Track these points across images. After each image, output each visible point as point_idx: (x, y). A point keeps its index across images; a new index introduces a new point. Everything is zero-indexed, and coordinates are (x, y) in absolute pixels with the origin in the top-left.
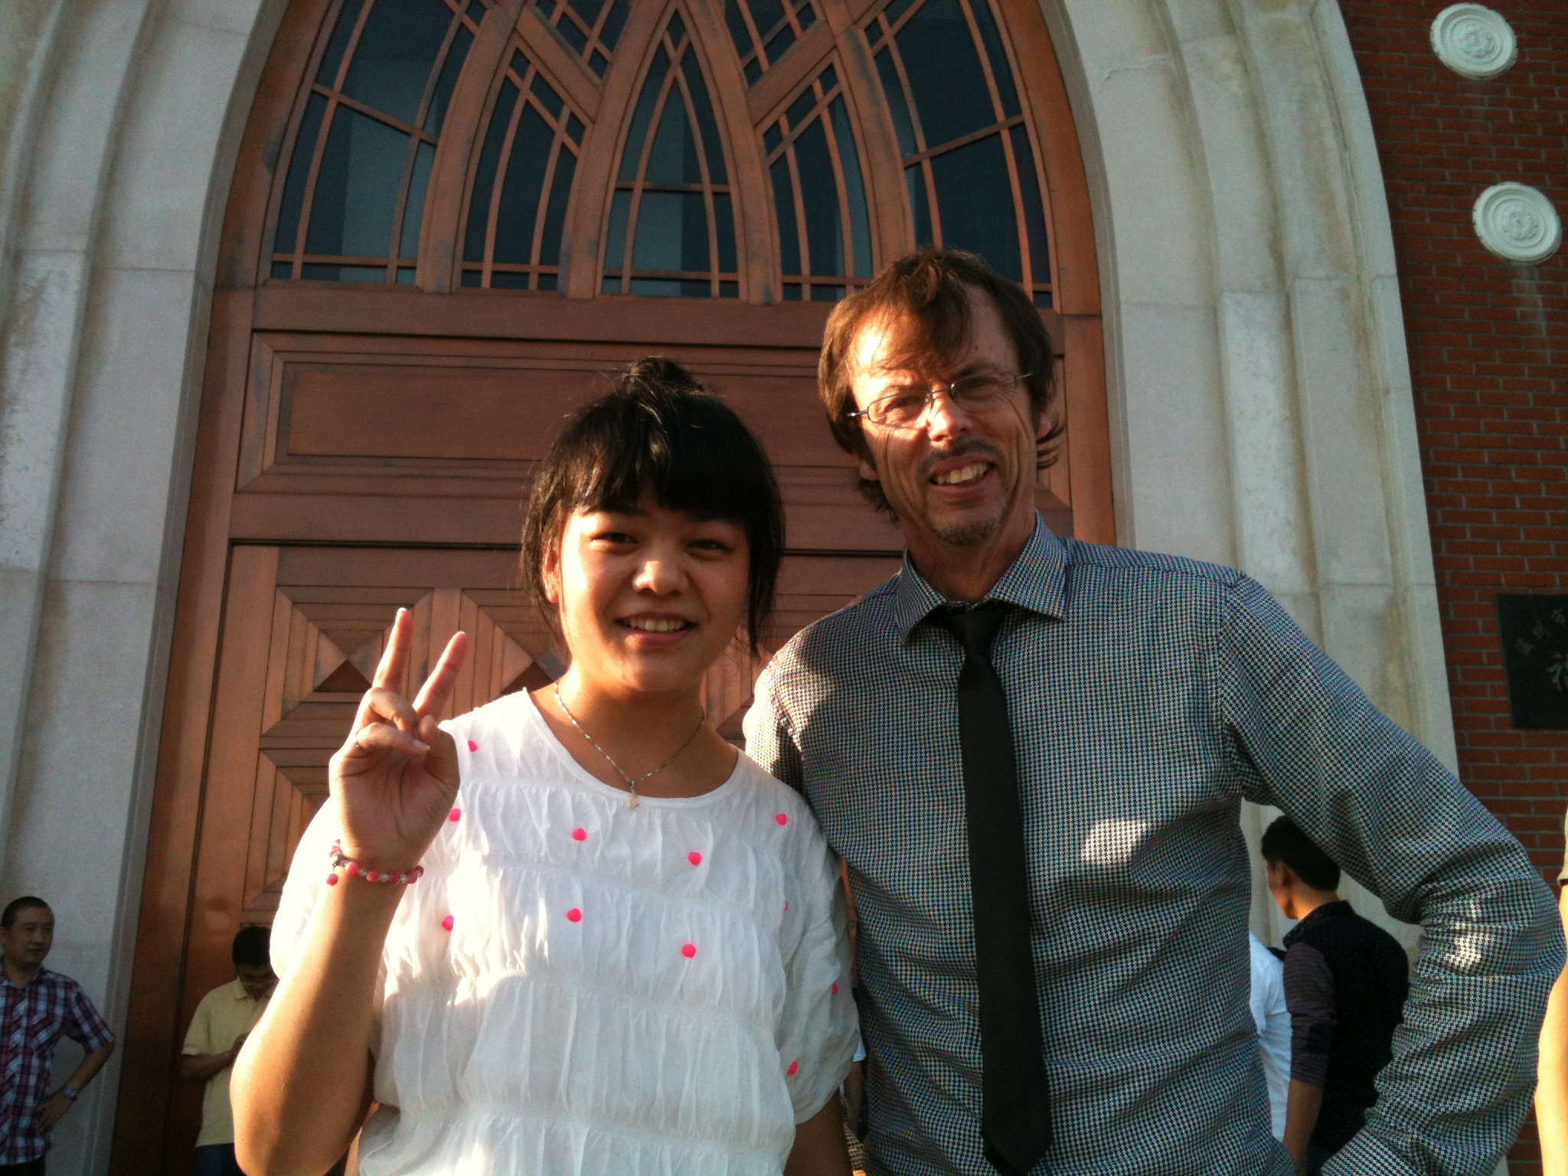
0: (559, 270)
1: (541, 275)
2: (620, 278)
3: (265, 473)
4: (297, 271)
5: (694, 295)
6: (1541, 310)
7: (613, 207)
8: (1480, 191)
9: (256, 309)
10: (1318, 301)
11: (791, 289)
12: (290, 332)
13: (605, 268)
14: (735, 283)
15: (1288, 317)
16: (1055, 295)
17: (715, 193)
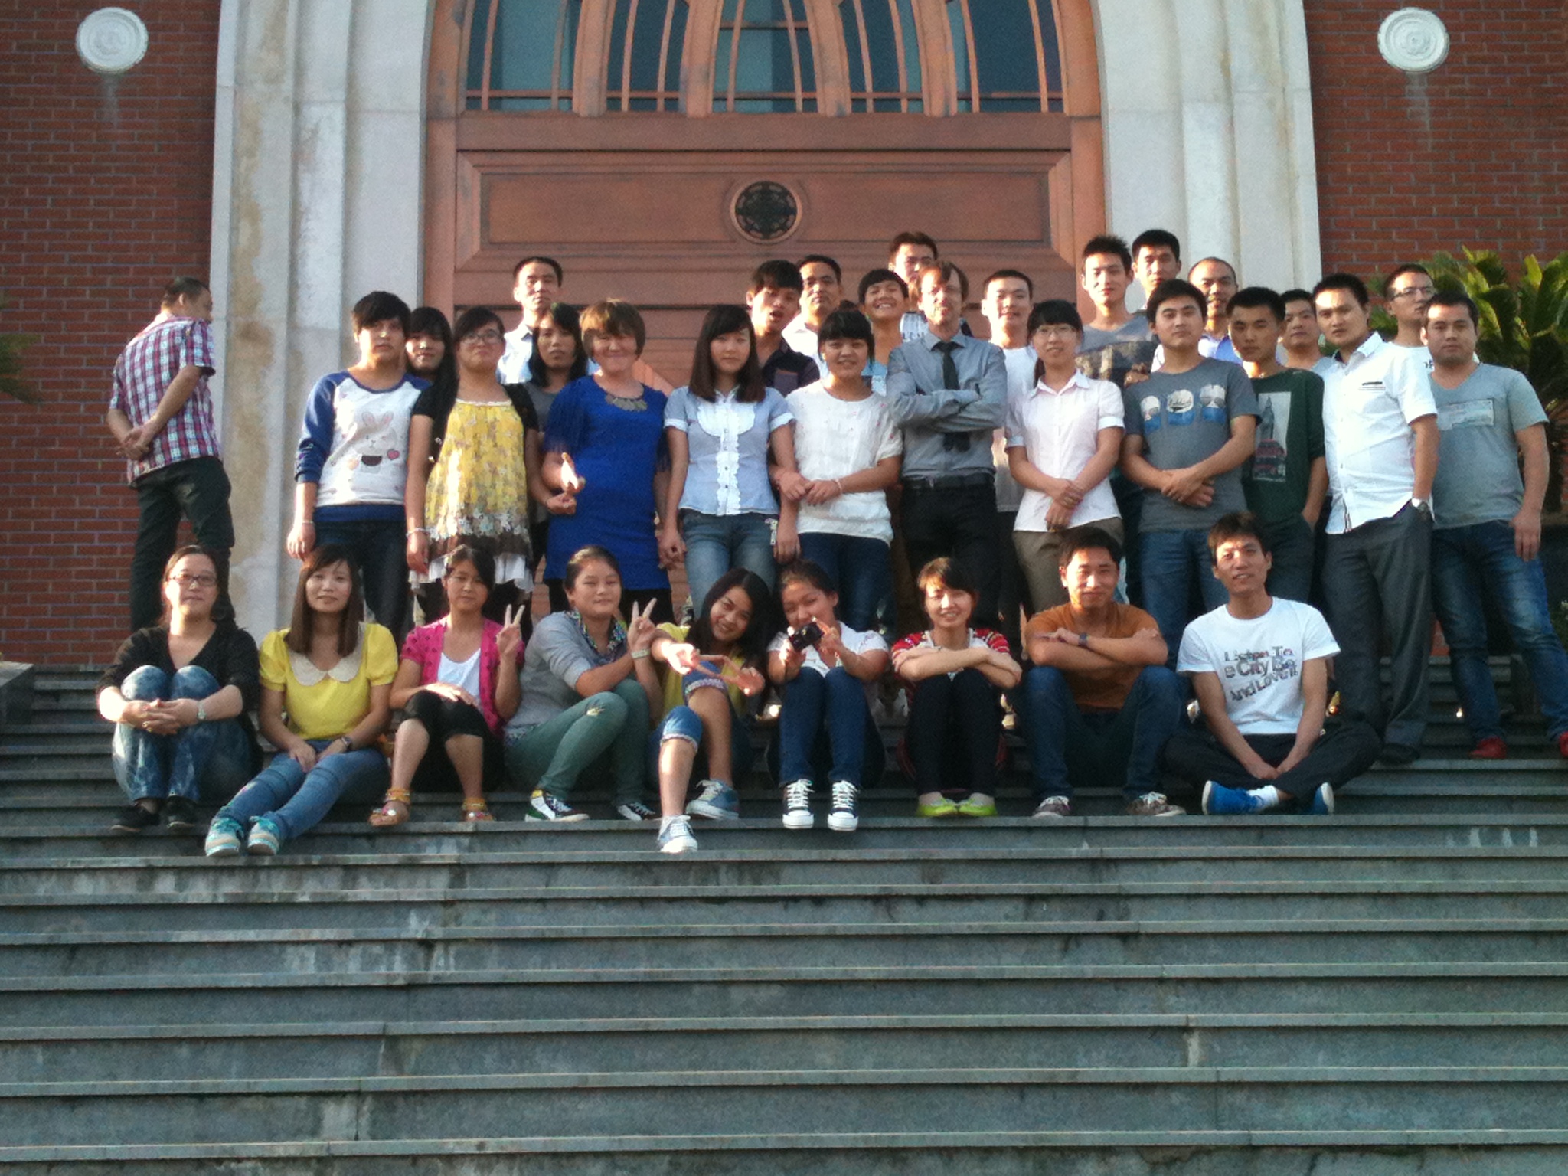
0: (679, 95)
1: (666, 99)
2: (725, 99)
3: (474, 257)
4: (485, 104)
5: (783, 111)
6: (1426, 109)
7: (718, 44)
8: (1385, 16)
9: (458, 133)
10: (1251, 109)
11: (858, 103)
12: (484, 151)
13: (714, 92)
14: (814, 100)
15: (1231, 121)
16: (1065, 101)
17: (796, 29)
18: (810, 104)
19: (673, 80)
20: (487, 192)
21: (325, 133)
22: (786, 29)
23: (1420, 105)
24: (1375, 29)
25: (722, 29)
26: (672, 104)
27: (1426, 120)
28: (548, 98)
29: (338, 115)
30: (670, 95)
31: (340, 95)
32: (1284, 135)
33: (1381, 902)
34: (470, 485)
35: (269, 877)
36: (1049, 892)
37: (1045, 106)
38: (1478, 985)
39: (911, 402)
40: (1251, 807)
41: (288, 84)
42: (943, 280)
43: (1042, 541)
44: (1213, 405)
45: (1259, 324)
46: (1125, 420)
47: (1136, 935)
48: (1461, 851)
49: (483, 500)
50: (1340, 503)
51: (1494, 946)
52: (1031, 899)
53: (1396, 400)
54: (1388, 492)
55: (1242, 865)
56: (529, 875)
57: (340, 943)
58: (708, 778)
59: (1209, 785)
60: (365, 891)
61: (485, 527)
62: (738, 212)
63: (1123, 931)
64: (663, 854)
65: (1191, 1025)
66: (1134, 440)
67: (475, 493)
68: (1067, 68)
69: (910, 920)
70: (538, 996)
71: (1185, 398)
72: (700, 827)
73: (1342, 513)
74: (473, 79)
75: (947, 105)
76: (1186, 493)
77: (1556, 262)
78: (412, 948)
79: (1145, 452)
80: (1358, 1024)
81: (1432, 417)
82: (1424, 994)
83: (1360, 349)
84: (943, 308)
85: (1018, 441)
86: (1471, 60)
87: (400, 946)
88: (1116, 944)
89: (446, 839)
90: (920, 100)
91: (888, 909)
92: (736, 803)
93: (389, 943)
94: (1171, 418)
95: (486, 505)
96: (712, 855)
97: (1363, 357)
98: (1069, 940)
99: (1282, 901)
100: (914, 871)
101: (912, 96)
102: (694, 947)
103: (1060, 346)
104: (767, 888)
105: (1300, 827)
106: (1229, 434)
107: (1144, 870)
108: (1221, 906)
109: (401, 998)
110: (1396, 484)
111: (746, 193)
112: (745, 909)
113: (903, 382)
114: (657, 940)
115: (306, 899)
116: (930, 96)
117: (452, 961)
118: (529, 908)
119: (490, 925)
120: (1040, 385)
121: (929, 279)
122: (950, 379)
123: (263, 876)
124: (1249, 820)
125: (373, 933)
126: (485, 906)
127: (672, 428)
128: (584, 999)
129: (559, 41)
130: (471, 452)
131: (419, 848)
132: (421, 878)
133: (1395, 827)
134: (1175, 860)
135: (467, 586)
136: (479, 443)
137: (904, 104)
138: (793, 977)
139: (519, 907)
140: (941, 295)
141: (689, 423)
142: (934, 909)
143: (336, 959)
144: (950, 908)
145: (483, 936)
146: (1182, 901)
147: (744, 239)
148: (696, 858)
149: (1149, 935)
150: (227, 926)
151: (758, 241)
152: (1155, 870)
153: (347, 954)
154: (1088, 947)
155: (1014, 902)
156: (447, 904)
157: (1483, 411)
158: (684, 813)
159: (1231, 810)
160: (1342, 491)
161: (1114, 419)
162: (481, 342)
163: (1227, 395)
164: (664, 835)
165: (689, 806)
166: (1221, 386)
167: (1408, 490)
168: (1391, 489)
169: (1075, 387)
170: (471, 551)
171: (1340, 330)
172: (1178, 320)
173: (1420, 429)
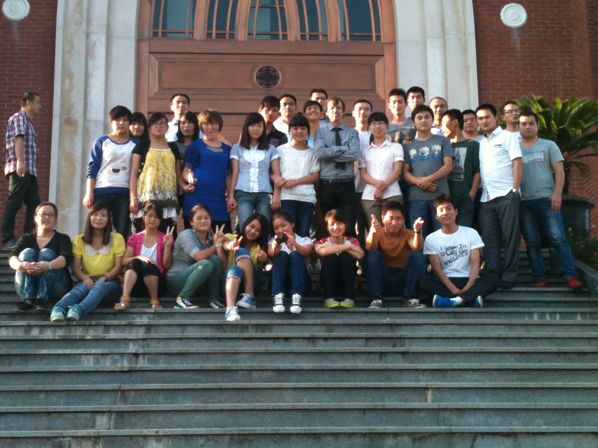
0: (235, 32)
1: (230, 34)
2: (252, 34)
3: (155, 94)
4: (160, 34)
5: (275, 39)
6: (519, 42)
7: (250, 13)
8: (503, 6)
9: (150, 46)
10: (452, 41)
11: (303, 37)
12: (159, 53)
13: (248, 31)
14: (286, 35)
15: (445, 45)
16: (382, 37)
17: (280, 8)
18: (285, 36)
19: (232, 27)
20: (161, 68)
21: (98, 45)
22: (276, 8)
23: (516, 39)
24: (499, 11)
25: (251, 7)
26: (232, 36)
27: (518, 46)
28: (185, 33)
29: (103, 38)
30: (232, 32)
31: (104, 30)
32: (465, 51)
33: (501, 341)
34: (155, 181)
35: (75, 329)
36: (375, 337)
37: (374, 39)
38: (537, 372)
39: (323, 150)
40: (451, 305)
41: (84, 26)
42: (336, 104)
43: (372, 204)
44: (436, 153)
46: (404, 158)
47: (408, 353)
48: (530, 322)
49: (160, 186)
50: (486, 190)
51: (543, 358)
52: (368, 339)
53: (507, 152)
55: (447, 327)
56: (176, 329)
57: (103, 354)
58: (244, 292)
59: (435, 296)
60: (112, 335)
61: (160, 197)
62: (257, 78)
63: (402, 351)
64: (227, 321)
65: (428, 387)
66: (407, 166)
67: (156, 184)
68: (383, 24)
69: (321, 346)
70: (179, 375)
71: (426, 150)
72: (241, 311)
73: (486, 194)
74: (156, 25)
75: (337, 38)
76: (426, 186)
77: (567, 100)
78: (131, 356)
79: (411, 170)
81: (520, 158)
82: (516, 375)
83: (493, 132)
84: (336, 115)
85: (363, 166)
86: (535, 23)
87: (126, 356)
88: (400, 356)
89: (144, 315)
90: (327, 35)
91: (313, 342)
92: (255, 302)
93: (122, 355)
94: (421, 157)
95: (161, 189)
96: (246, 322)
97: (494, 135)
98: (382, 355)
99: (463, 340)
100: (323, 328)
101: (324, 34)
102: (238, 357)
103: (379, 129)
104: (267, 334)
105: (469, 312)
106: (443, 164)
107: (410, 328)
108: (440, 342)
109: (127, 375)
110: (508, 183)
111: (260, 71)
112: (259, 342)
113: (320, 143)
114: (225, 354)
115: (89, 338)
116: (330, 34)
117: (146, 361)
118: (176, 341)
119: (161, 348)
120: (372, 144)
121: (330, 104)
122: (338, 142)
123: (73, 329)
124: (450, 310)
125: (116, 351)
126: (158, 341)
127: (233, 159)
128: (196, 376)
129: (188, 11)
130: (155, 168)
131: (133, 319)
132: (134, 330)
133: (505, 313)
134: (422, 325)
135: (152, 219)
136: (159, 165)
137: (321, 37)
138: (277, 368)
139: (172, 341)
140: (335, 110)
141: (240, 157)
142: (331, 343)
143: (101, 361)
144: (337, 342)
145: (158, 352)
146: (425, 341)
147: (259, 88)
148: (240, 323)
149: (413, 353)
150: (59, 348)
151: (264, 89)
152: (415, 328)
153: (105, 359)
154: (390, 358)
155: (361, 340)
156: (144, 340)
157: (540, 156)
158: (235, 306)
159: (444, 306)
160: (487, 186)
161: (400, 157)
162: (159, 126)
163: (442, 149)
164: (227, 314)
165: (237, 303)
166: (440, 145)
167: (511, 186)
168: (505, 185)
169: (385, 145)
170: (153, 206)
171: (486, 125)
172: (423, 120)
173: (516, 163)
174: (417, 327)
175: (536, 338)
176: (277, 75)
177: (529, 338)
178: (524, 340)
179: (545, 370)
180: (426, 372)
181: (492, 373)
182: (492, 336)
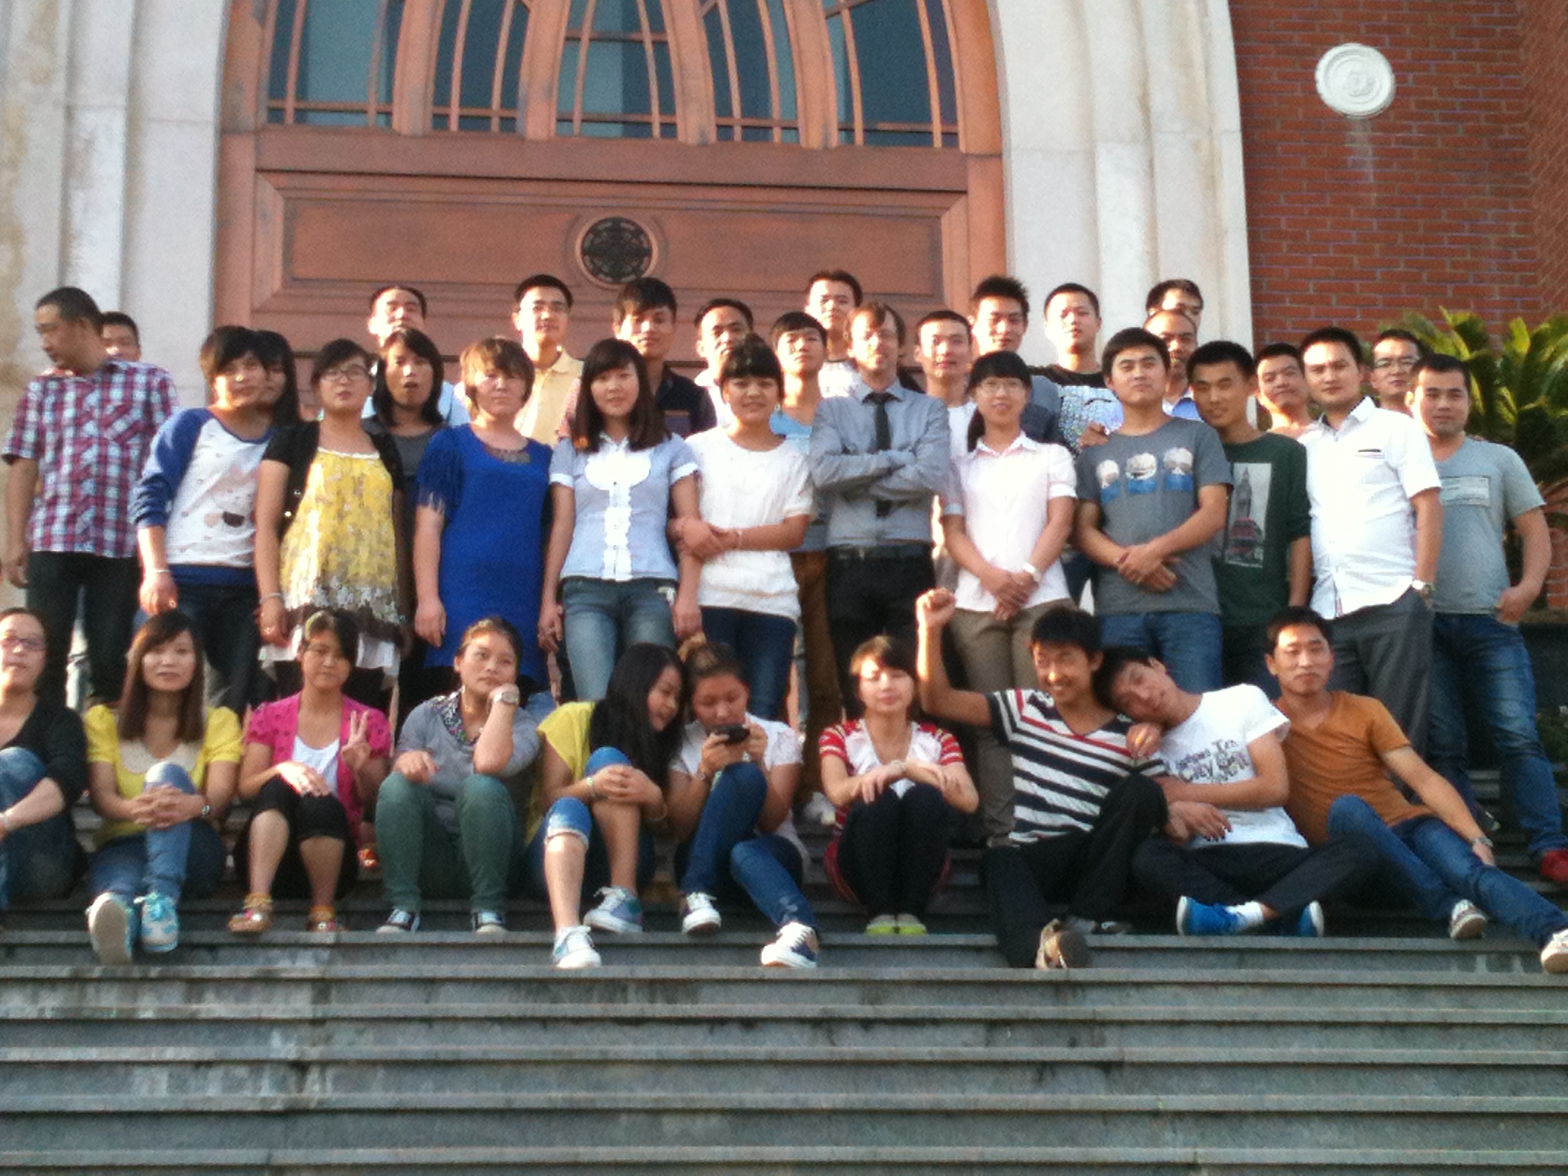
0: (517, 115)
1: (502, 118)
2: (571, 121)
3: (275, 296)
4: (289, 117)
5: (637, 136)
6: (1369, 158)
7: (564, 55)
8: (1324, 51)
9: (258, 149)
10: (1173, 152)
11: (724, 131)
12: (288, 172)
13: (559, 112)
14: (673, 125)
15: (1151, 165)
16: (961, 136)
17: (654, 43)
18: (669, 129)
19: (510, 97)
20: (291, 218)
21: (101, 143)
22: (641, 42)
23: (1363, 151)
24: (1313, 65)
25: (567, 39)
26: (508, 124)
27: (1369, 170)
28: (365, 112)
29: (118, 124)
30: (507, 113)
31: (121, 100)
32: (1211, 183)
33: (1388, 1033)
34: (329, 549)
35: (98, 992)
36: (1014, 1017)
37: (938, 141)
38: (1512, 1123)
39: (836, 465)
40: (1229, 926)
41: (59, 87)
42: (877, 323)
43: (984, 623)
44: (1178, 471)
45: (1224, 383)
46: (1078, 490)
47: (1120, 1065)
48: (1471, 978)
49: (343, 566)
50: (1328, 584)
51: (1521, 1081)
52: (993, 1025)
53: (1396, 471)
54: (1388, 574)
55: (1228, 991)
56: (408, 992)
57: (198, 1064)
58: (609, 885)
59: (1183, 903)
60: (213, 1007)
61: (343, 599)
62: (584, 252)
63: (1105, 1059)
64: (561, 970)
65: (1200, 1161)
66: (1089, 509)
67: (334, 559)
68: (964, 98)
69: (853, 1045)
70: (438, 1124)
71: (1146, 463)
72: (601, 940)
73: (1331, 596)
74: (276, 88)
75: (826, 138)
76: (1145, 571)
77: (1545, 326)
78: (282, 1071)
79: (1101, 523)
80: (1387, 1162)
81: (1435, 491)
82: (1451, 1132)
83: (1354, 413)
84: (877, 356)
85: (955, 509)
86: (1419, 104)
87: (267, 1067)
88: (1095, 1074)
89: (301, 952)
90: (796, 129)
91: (830, 1032)
92: (639, 915)
93: (257, 1065)
94: (1130, 486)
95: (346, 573)
96: (618, 971)
97: (1356, 421)
98: (1044, 1070)
99: (1277, 1030)
100: (854, 992)
101: (785, 124)
102: (611, 1073)
103: (1007, 402)
104: (685, 1008)
105: (1286, 951)
106: (1197, 505)
107: (1114, 995)
108: (1211, 1034)
109: (277, 1127)
110: (1394, 565)
111: (593, 230)
112: (665, 1032)
113: (829, 440)
114: (571, 1064)
115: (148, 1014)
116: (806, 124)
117: (329, 1085)
118: (412, 1028)
119: (368, 1046)
120: (980, 445)
121: (860, 322)
122: (883, 439)
123: (91, 990)
124: (1228, 942)
125: (236, 1052)
126: (361, 1026)
127: (556, 485)
128: (492, 1127)
129: (377, 47)
131: (269, 960)
132: (279, 992)
133: (1391, 952)
134: (1150, 985)
135: (328, 660)
136: (344, 501)
137: (777, 134)
138: (735, 1105)
139: (402, 1027)
140: (875, 340)
141: (576, 478)
142: (883, 1034)
143: (192, 1083)
144: (900, 1033)
145: (366, 1057)
146: (1165, 1029)
147: (591, 283)
148: (601, 975)
149: (1134, 1065)
150: (59, 1043)
151: (606, 286)
152: (1128, 995)
153: (205, 1078)
154: (1065, 1077)
155: (973, 1028)
156: (316, 1022)
157: (1479, 490)
158: (581, 922)
159: (1210, 929)
160: (1332, 570)
161: (1066, 488)
162: (344, 380)
163: (1196, 461)
164: (560, 949)
165: (587, 917)
166: (1188, 448)
167: (1408, 574)
168: (1394, 570)
169: (1021, 448)
170: (331, 619)
171: (1334, 387)
172: (1137, 372)
173: (1423, 506)
174: (1133, 992)
175: (1495, 1026)
176: (645, 245)
177: (1475, 1025)
178: (1458, 1031)
179: (1537, 1116)
180: (1181, 1120)
181: (1378, 1122)
182: (1362, 1019)
